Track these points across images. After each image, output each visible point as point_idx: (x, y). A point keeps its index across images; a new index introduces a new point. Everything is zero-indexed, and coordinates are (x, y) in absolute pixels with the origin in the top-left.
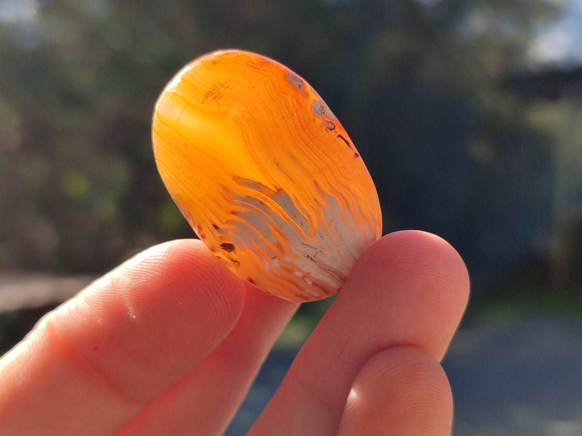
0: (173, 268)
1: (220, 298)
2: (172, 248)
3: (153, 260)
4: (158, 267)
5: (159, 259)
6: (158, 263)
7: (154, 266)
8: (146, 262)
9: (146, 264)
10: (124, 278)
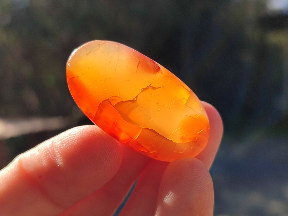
0: (83, 141)
1: (107, 160)
2: (84, 130)
3: (74, 135)
4: (76, 139)
5: (77, 135)
6: (76, 137)
7: (74, 139)
8: (70, 135)
9: (70, 136)
10: (58, 142)
